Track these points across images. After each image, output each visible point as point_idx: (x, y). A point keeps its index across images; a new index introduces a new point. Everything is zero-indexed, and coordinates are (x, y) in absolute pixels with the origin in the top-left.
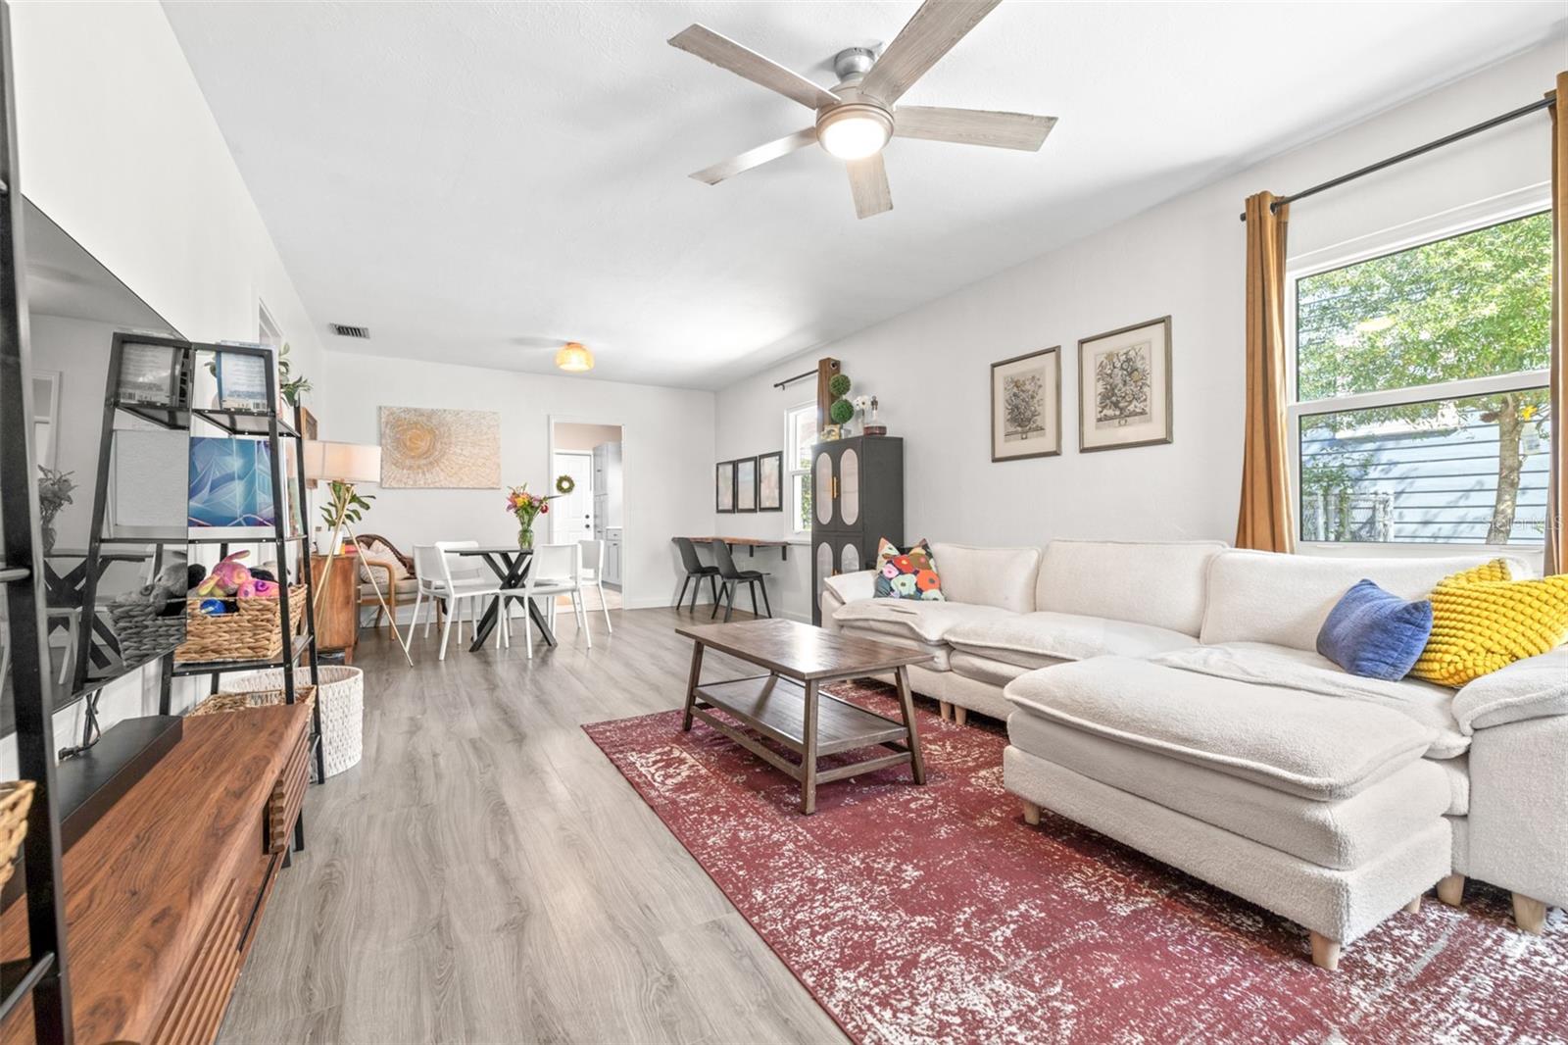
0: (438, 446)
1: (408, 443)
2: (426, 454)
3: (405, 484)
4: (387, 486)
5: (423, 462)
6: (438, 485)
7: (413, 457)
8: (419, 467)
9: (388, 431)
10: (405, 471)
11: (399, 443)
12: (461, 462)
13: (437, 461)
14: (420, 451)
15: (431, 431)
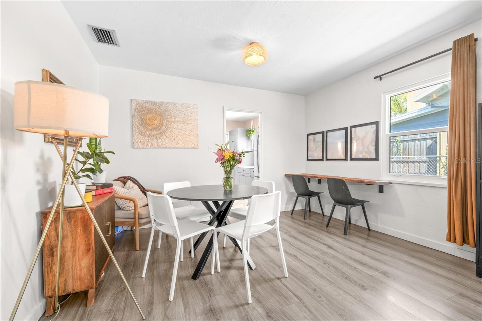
0: (165, 123)
1: (148, 121)
2: (158, 128)
3: (147, 145)
4: (136, 147)
5: (156, 132)
6: (165, 146)
7: (151, 130)
8: (154, 136)
9: (136, 114)
10: (146, 138)
11: (142, 121)
12: (177, 133)
13: (164, 132)
14: (154, 126)
15: (161, 115)
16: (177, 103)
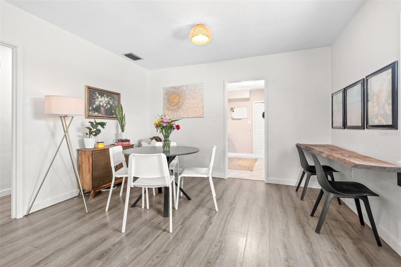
0: (181, 100)
1: (171, 101)
2: (177, 104)
5: (176, 107)
6: (181, 117)
7: (173, 106)
8: (175, 110)
9: (165, 96)
10: (170, 111)
11: (169, 101)
12: (188, 106)
13: (180, 107)
14: (175, 103)
15: (179, 95)
16: (189, 85)
